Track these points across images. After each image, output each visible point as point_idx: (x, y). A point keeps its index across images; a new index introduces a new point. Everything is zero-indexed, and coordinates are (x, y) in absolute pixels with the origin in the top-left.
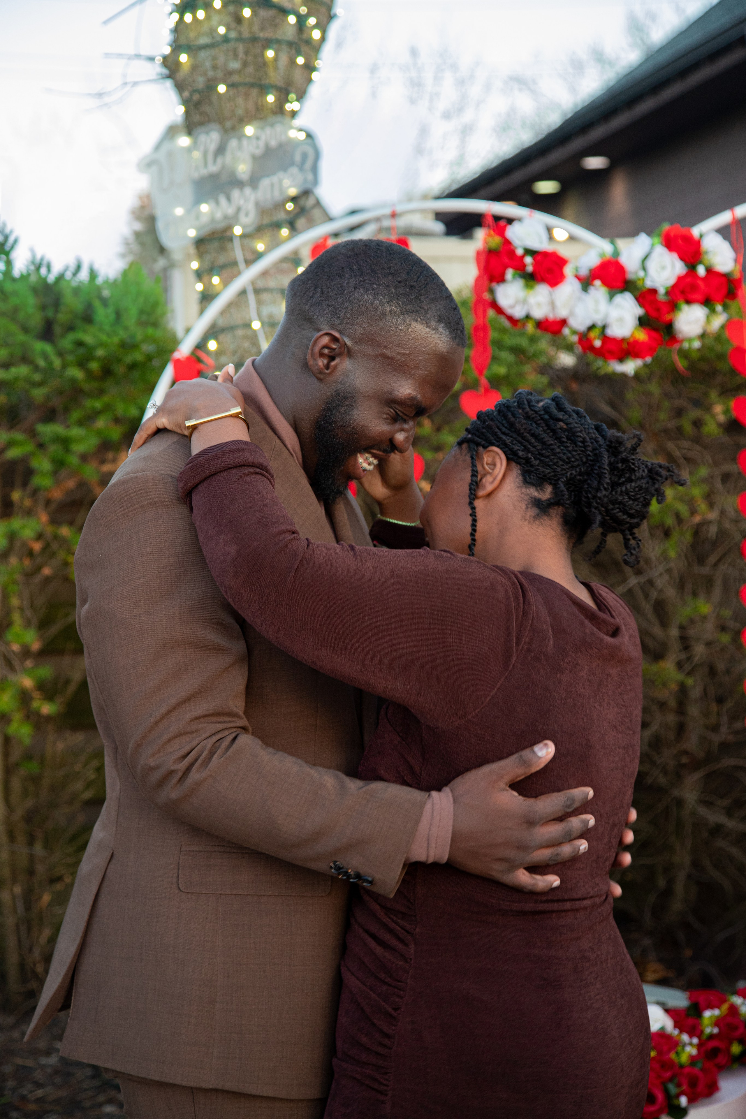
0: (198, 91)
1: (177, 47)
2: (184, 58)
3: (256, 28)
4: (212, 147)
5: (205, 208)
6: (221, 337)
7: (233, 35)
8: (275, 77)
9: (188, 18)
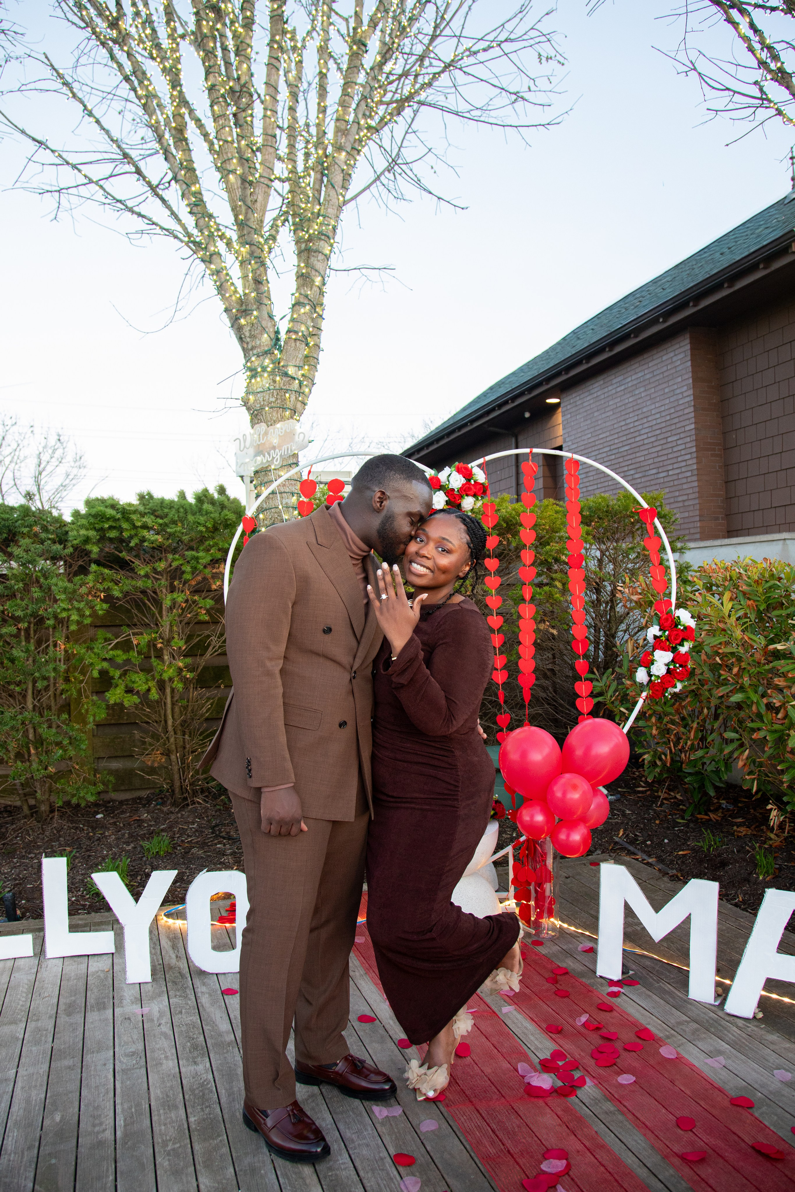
0: (257, 410)
1: (248, 393)
2: (251, 398)
3: (282, 385)
4: (262, 433)
5: (259, 459)
6: (265, 511)
7: (272, 387)
8: (289, 405)
9: (253, 381)
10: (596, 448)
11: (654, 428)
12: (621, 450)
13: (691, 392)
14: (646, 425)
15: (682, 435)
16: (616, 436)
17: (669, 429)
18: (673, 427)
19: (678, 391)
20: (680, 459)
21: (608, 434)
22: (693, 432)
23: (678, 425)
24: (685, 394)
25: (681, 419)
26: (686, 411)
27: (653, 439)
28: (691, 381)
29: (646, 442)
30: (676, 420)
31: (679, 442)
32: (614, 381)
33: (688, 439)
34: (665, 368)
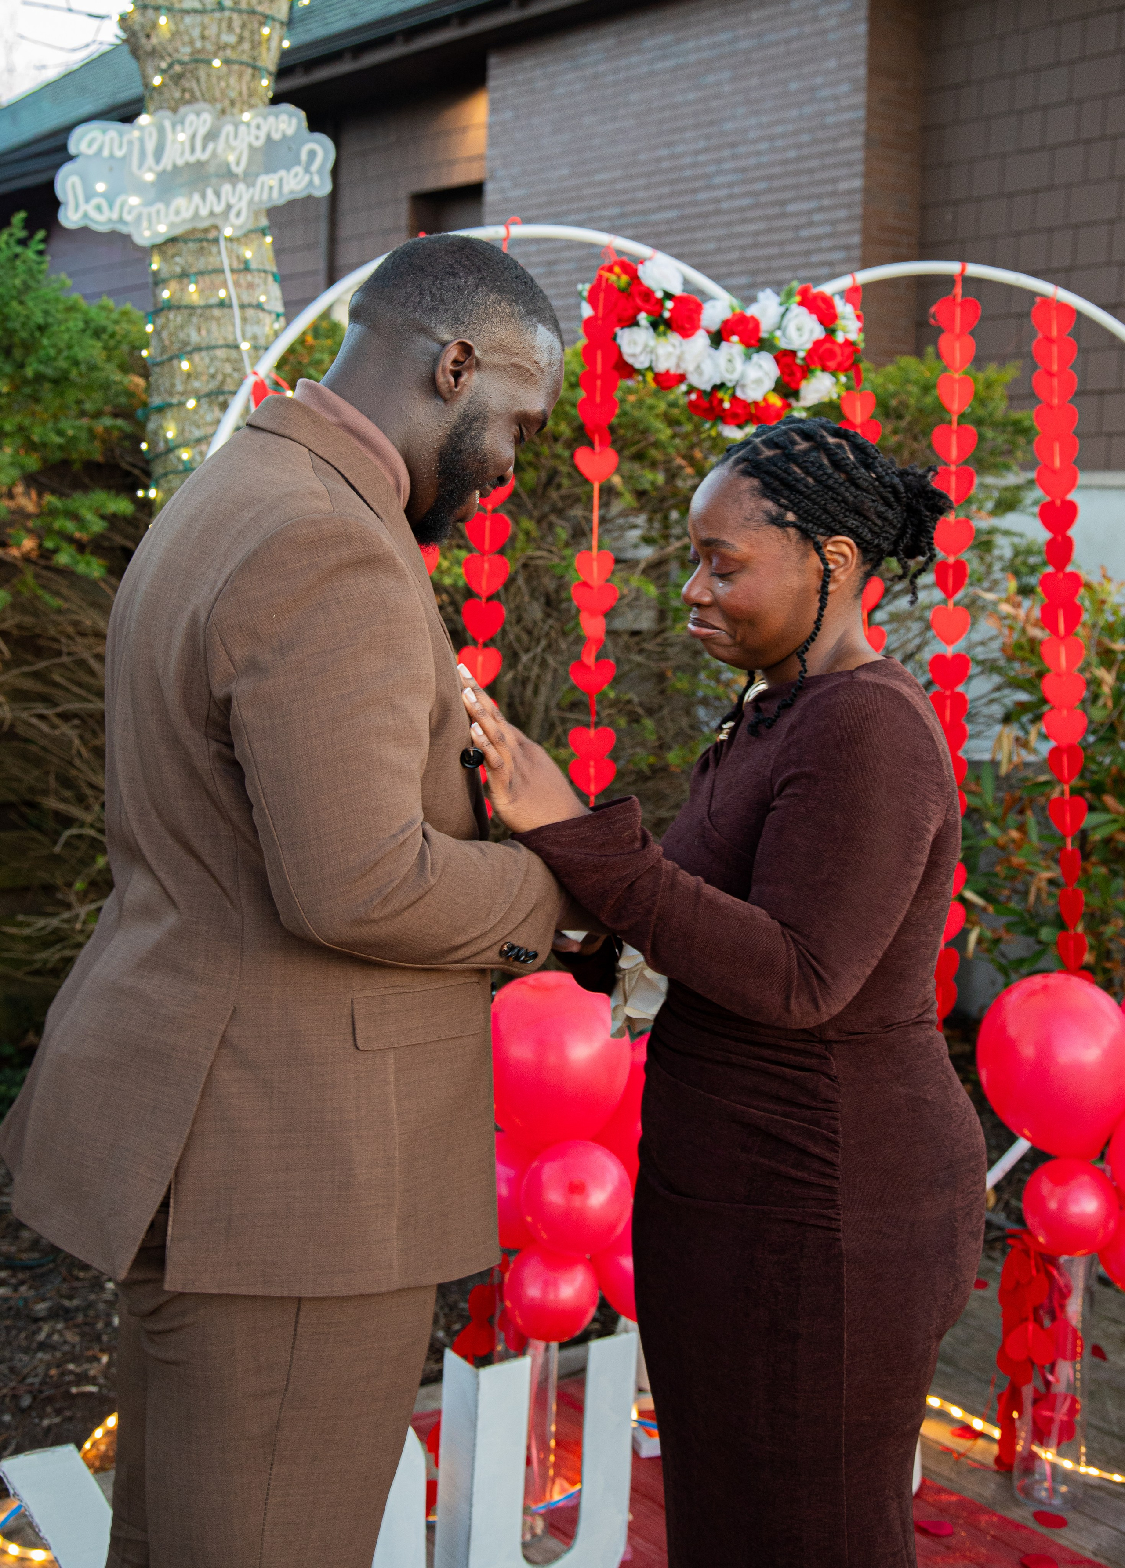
0: (180, 62)
1: (146, 5)
2: (164, 23)
6: (196, 357)
10: (582, 204)
11: (751, 175)
12: (653, 217)
13: (860, 98)
14: (727, 166)
15: (826, 202)
16: (642, 182)
17: (789, 181)
18: (804, 179)
19: (826, 92)
20: (815, 258)
21: (618, 173)
22: (858, 197)
23: (818, 176)
24: (844, 102)
25: (828, 161)
26: (843, 144)
27: (745, 202)
28: (862, 72)
29: (725, 205)
30: (813, 164)
31: (817, 217)
32: (648, 43)
33: (842, 214)
34: (794, 32)
